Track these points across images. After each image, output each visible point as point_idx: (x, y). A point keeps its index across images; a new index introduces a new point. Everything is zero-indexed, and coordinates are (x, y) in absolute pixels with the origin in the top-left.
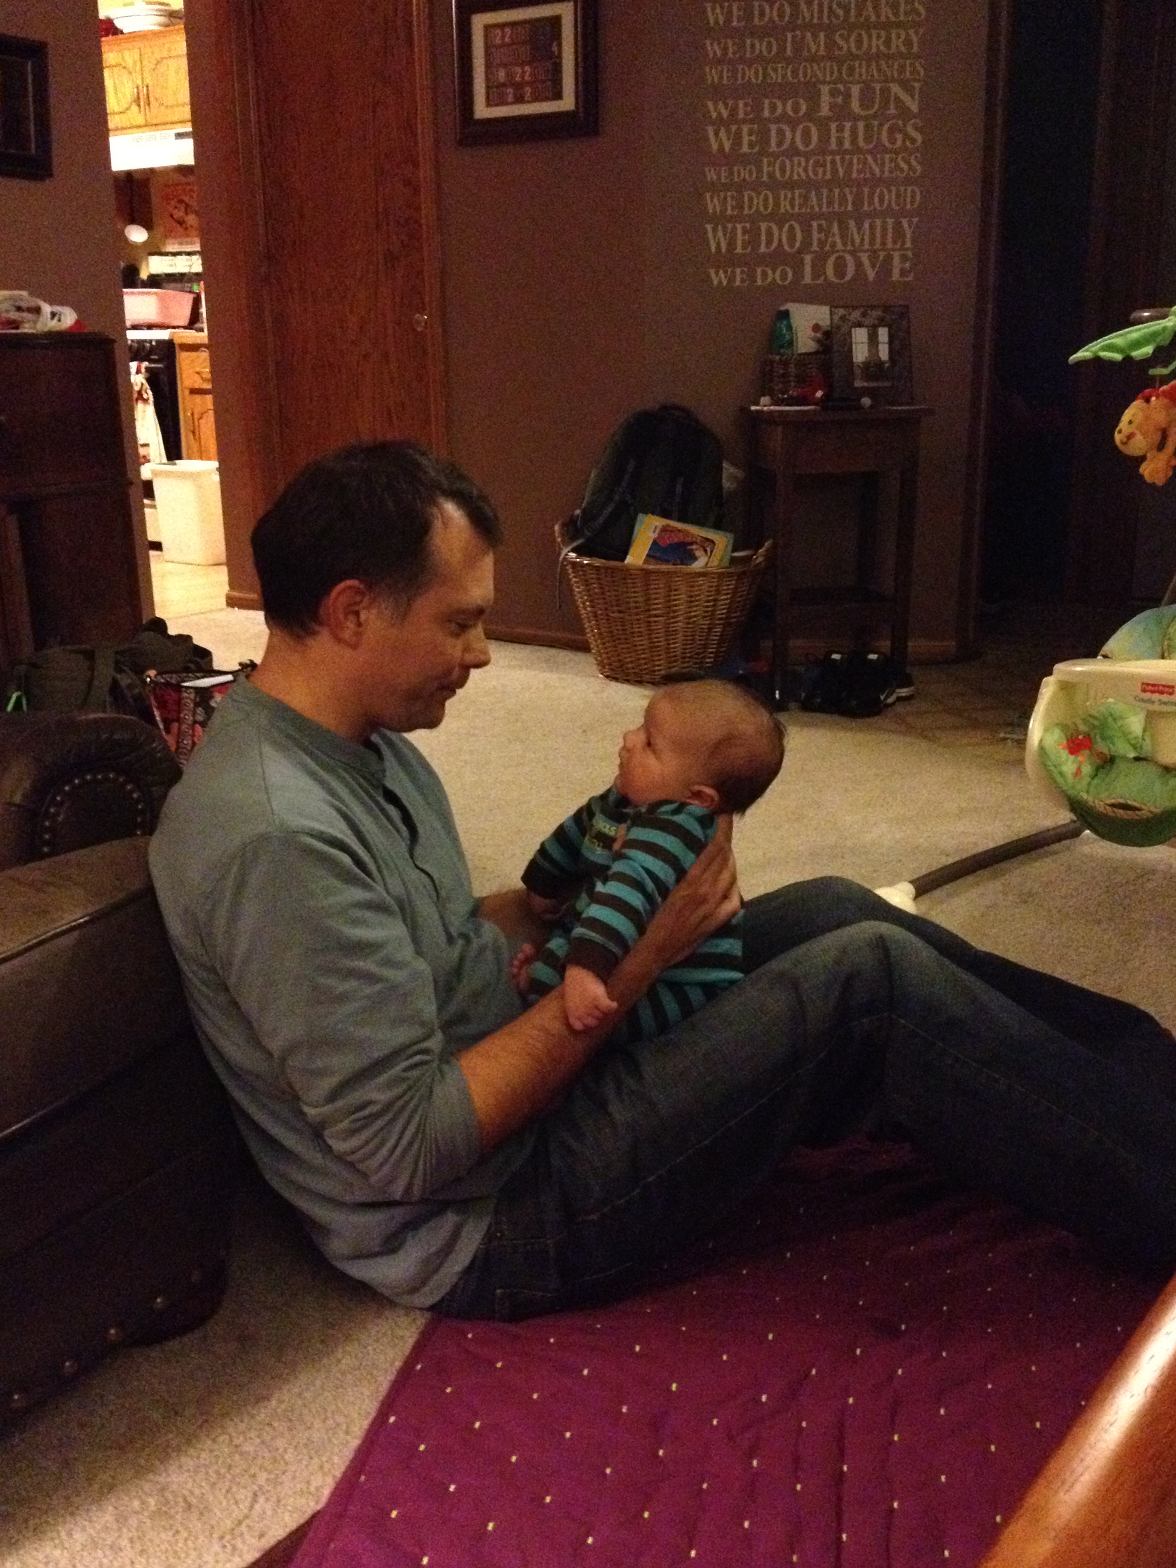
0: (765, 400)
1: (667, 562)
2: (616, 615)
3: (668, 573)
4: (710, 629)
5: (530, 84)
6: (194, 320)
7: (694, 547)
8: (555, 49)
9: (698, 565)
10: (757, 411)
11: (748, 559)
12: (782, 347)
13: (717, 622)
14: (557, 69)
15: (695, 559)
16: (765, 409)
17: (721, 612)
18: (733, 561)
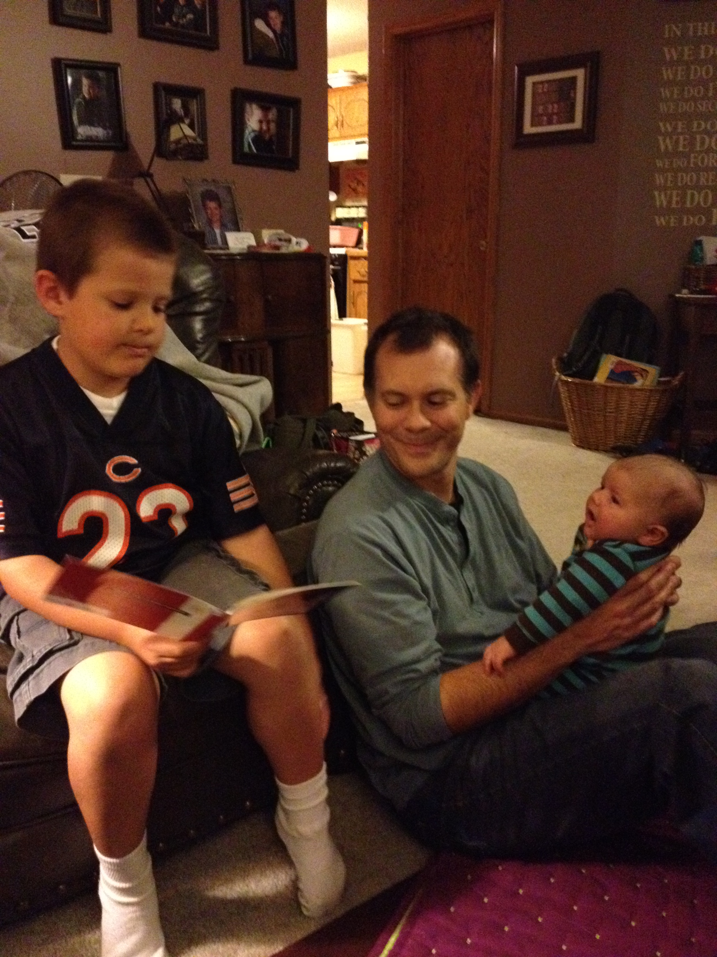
0: (685, 291)
1: (619, 382)
2: (586, 411)
3: (619, 389)
4: (642, 422)
5: (556, 114)
6: (359, 243)
7: (636, 374)
8: (572, 95)
9: (638, 384)
10: (679, 298)
11: (669, 382)
12: (696, 261)
13: (648, 418)
14: (573, 106)
15: (635, 380)
16: (685, 296)
17: (650, 412)
18: (659, 383)
